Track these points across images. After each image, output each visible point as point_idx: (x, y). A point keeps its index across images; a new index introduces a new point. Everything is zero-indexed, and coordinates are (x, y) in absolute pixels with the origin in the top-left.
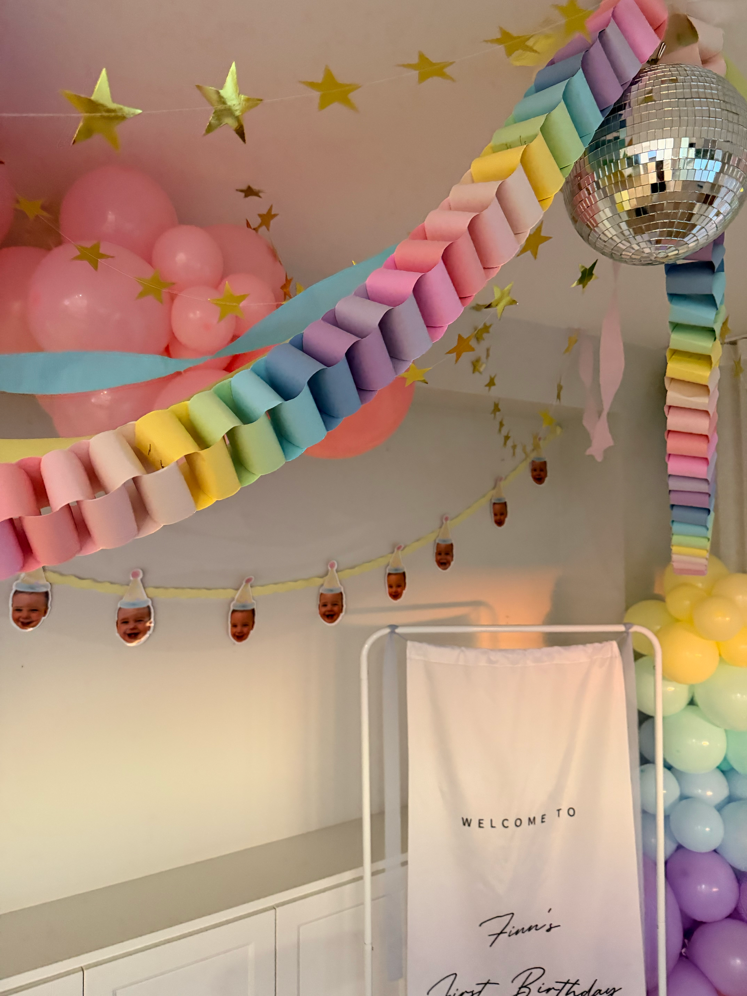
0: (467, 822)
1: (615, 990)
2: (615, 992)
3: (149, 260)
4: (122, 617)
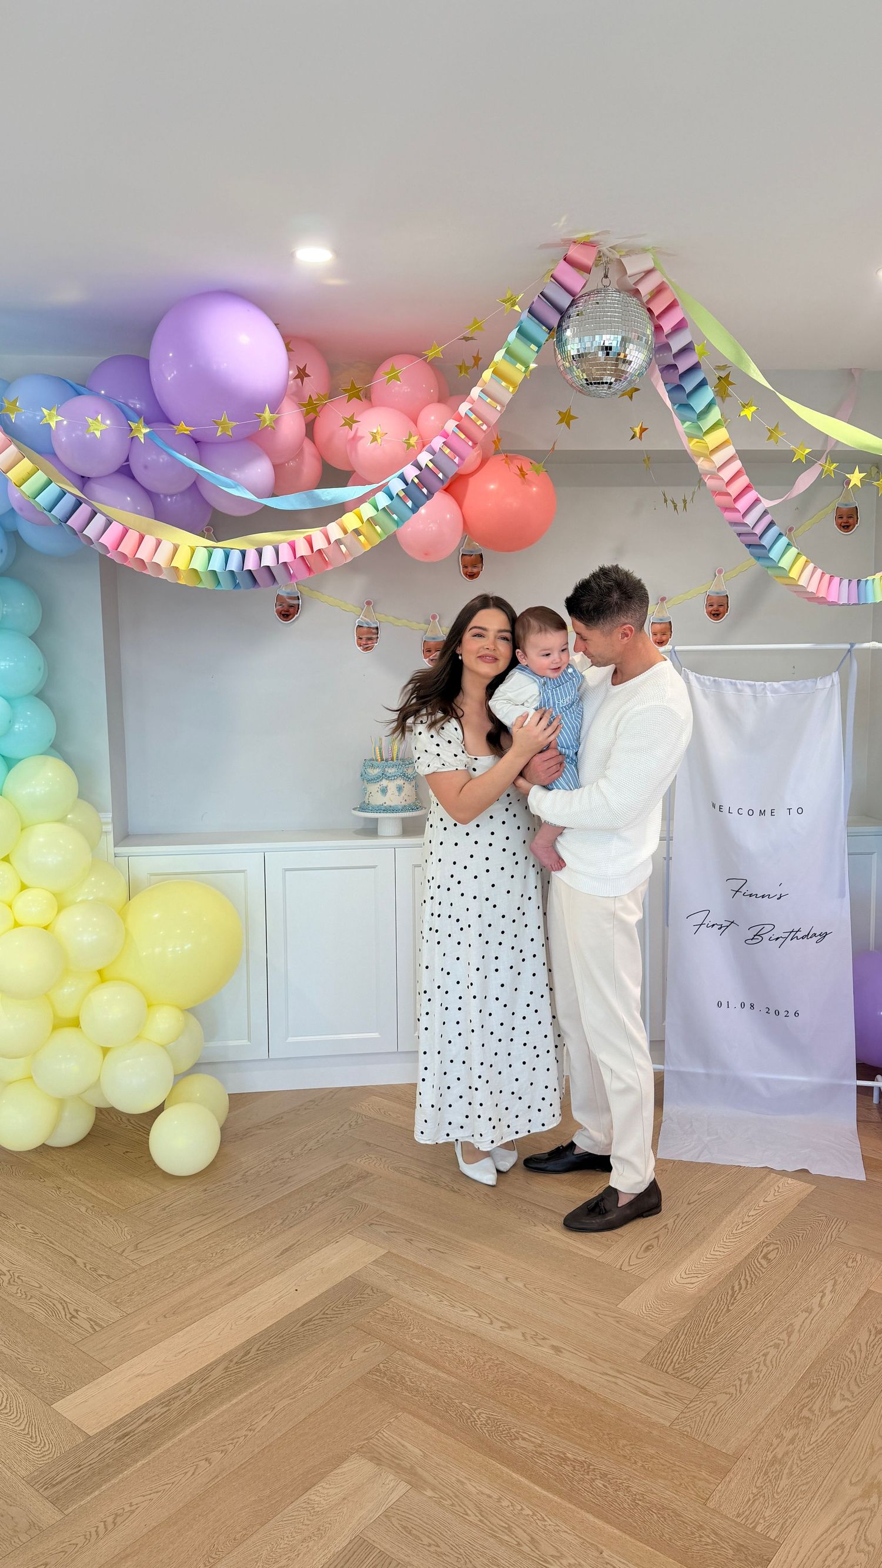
1: (826, 934)
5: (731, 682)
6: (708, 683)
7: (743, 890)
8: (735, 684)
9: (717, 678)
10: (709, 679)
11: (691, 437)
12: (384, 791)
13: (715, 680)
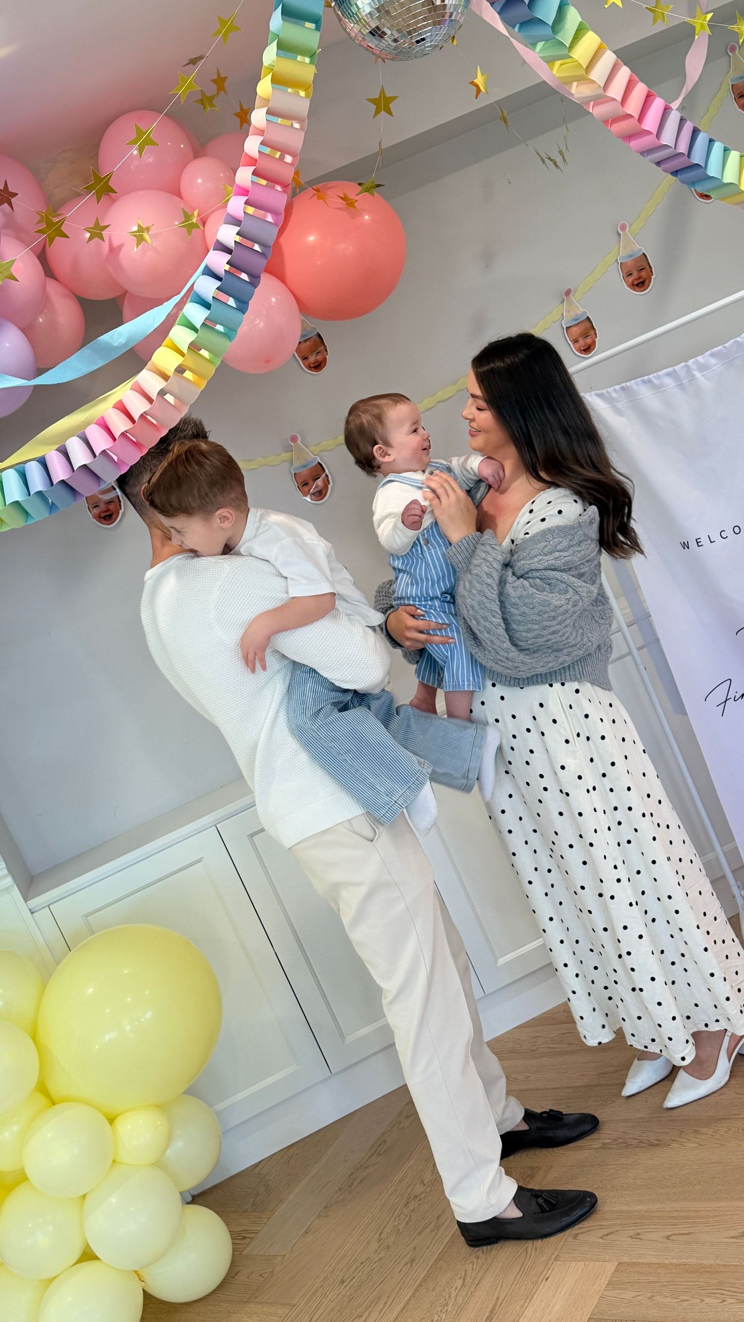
0: (685, 546)
3: (179, 194)
4: (300, 481)
5: (642, 381)
11: (550, 61)
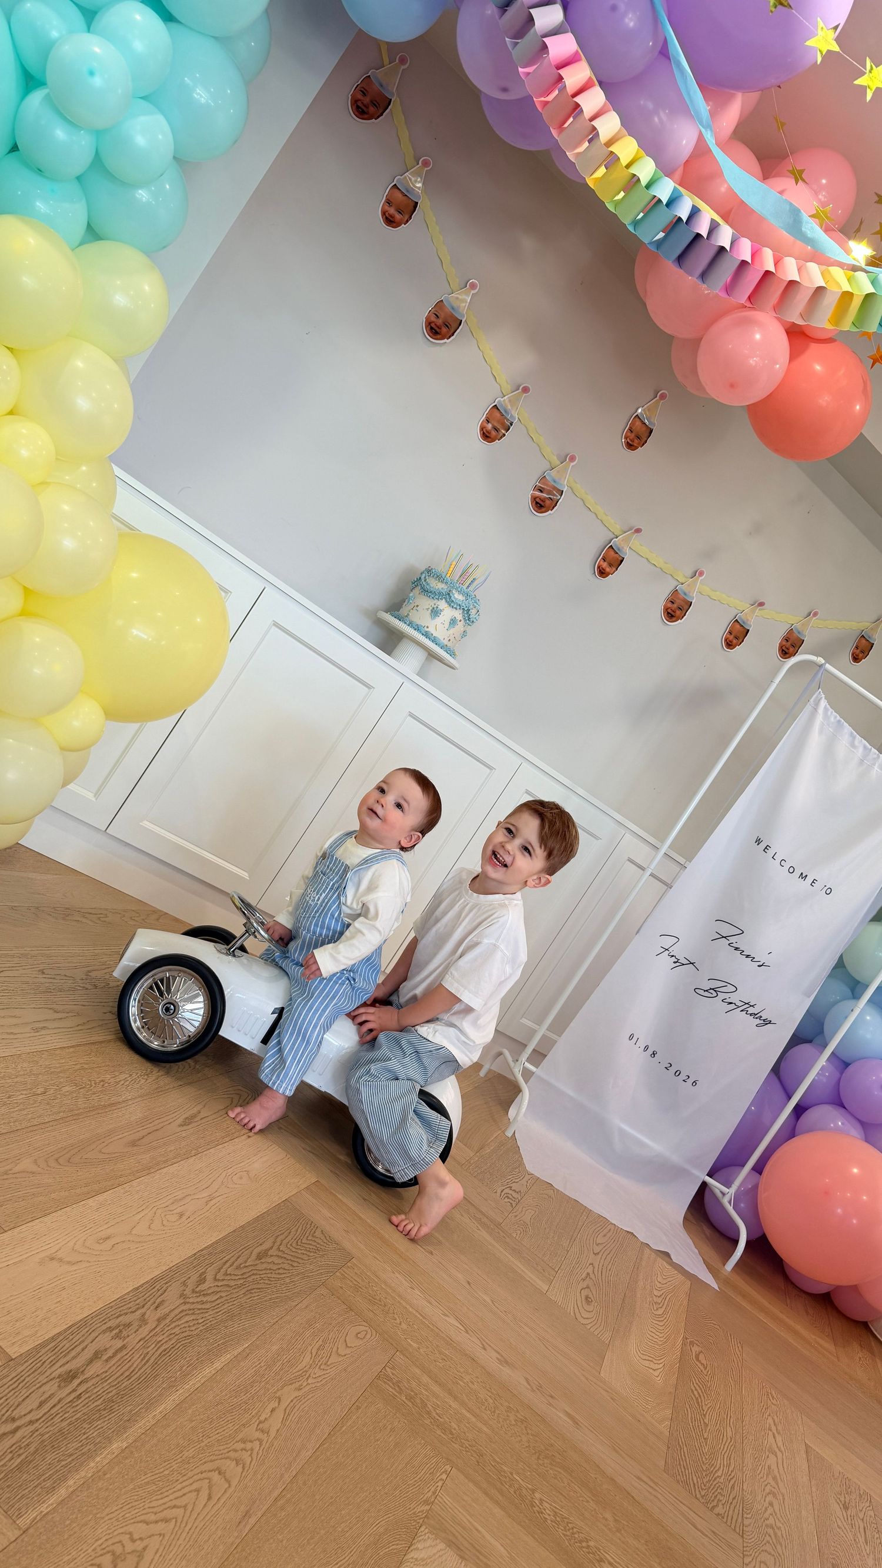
0: (759, 841)
1: (770, 1022)
2: (769, 1023)
5: (852, 733)
6: (832, 719)
7: (732, 940)
8: (854, 738)
9: (843, 720)
10: (836, 717)
12: (435, 612)
13: (839, 721)
